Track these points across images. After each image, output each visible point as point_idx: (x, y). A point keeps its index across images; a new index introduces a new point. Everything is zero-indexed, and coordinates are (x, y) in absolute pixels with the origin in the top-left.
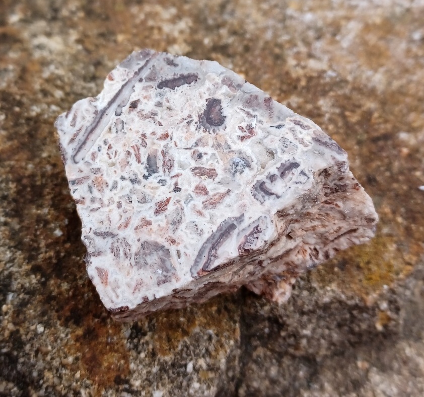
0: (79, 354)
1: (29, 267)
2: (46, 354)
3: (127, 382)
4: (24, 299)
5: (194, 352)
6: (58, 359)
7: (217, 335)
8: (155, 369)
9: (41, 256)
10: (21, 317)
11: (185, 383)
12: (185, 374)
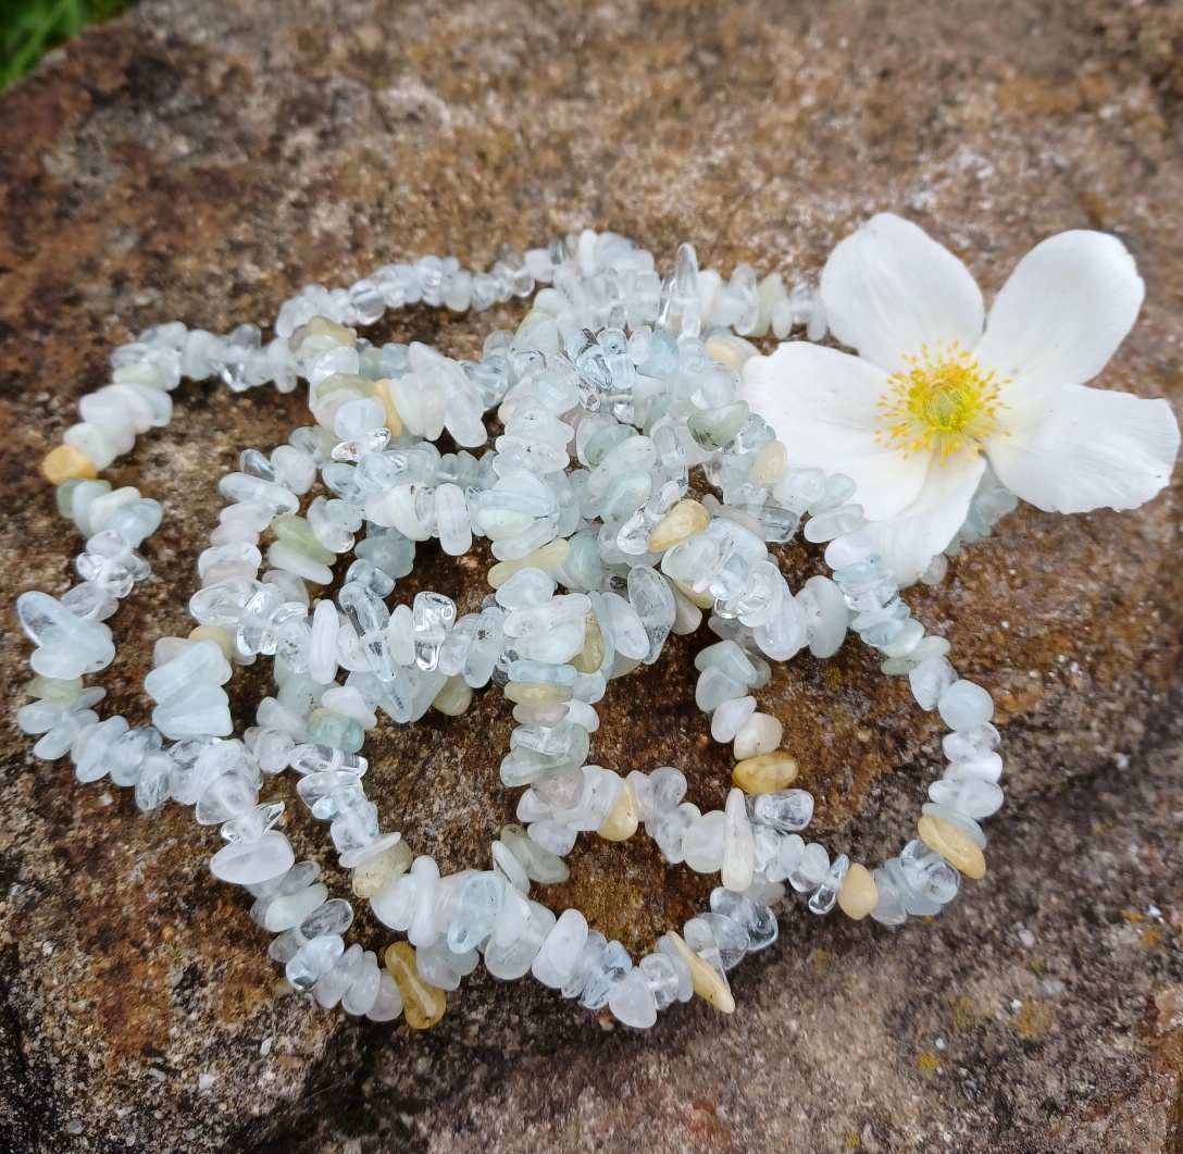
0: (97, 999)
1: (51, 848)
2: (50, 989)
3: (161, 1054)
4: (33, 897)
5: (277, 1025)
6: (64, 1001)
8: (209, 1041)
9: (71, 833)
10: (24, 924)
11: (252, 1069)
12: (255, 1056)
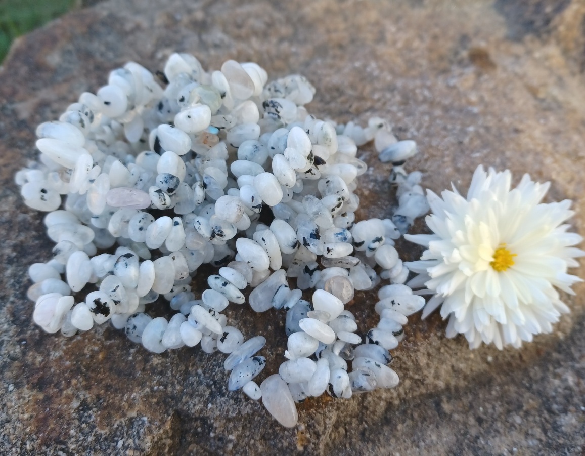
0: (34, 413)
2: (10, 407)
3: (65, 444)
4: (6, 362)
5: (127, 432)
6: (17, 414)
7: (150, 422)
8: (91, 439)
12: (115, 448)
